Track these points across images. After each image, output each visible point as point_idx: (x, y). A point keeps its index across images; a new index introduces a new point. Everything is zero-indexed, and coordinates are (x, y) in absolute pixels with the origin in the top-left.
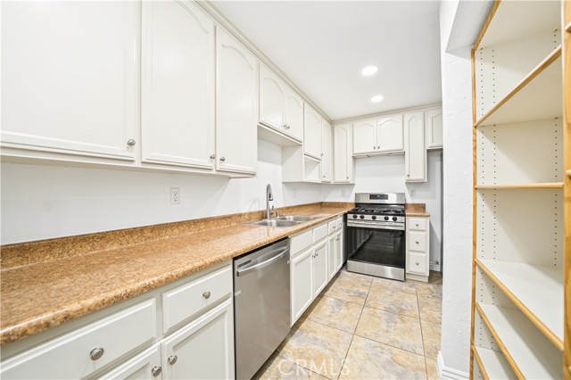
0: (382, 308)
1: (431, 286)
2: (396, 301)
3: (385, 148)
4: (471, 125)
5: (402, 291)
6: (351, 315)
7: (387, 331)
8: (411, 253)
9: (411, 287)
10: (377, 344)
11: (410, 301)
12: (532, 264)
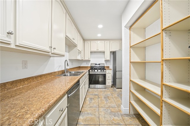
0: (103, 97)
1: (112, 88)
2: (106, 94)
3: (100, 50)
4: (129, 47)
5: (106, 91)
6: (96, 102)
7: (107, 104)
8: (107, 80)
9: (108, 89)
10: (106, 108)
11: (109, 93)
12: (140, 79)
